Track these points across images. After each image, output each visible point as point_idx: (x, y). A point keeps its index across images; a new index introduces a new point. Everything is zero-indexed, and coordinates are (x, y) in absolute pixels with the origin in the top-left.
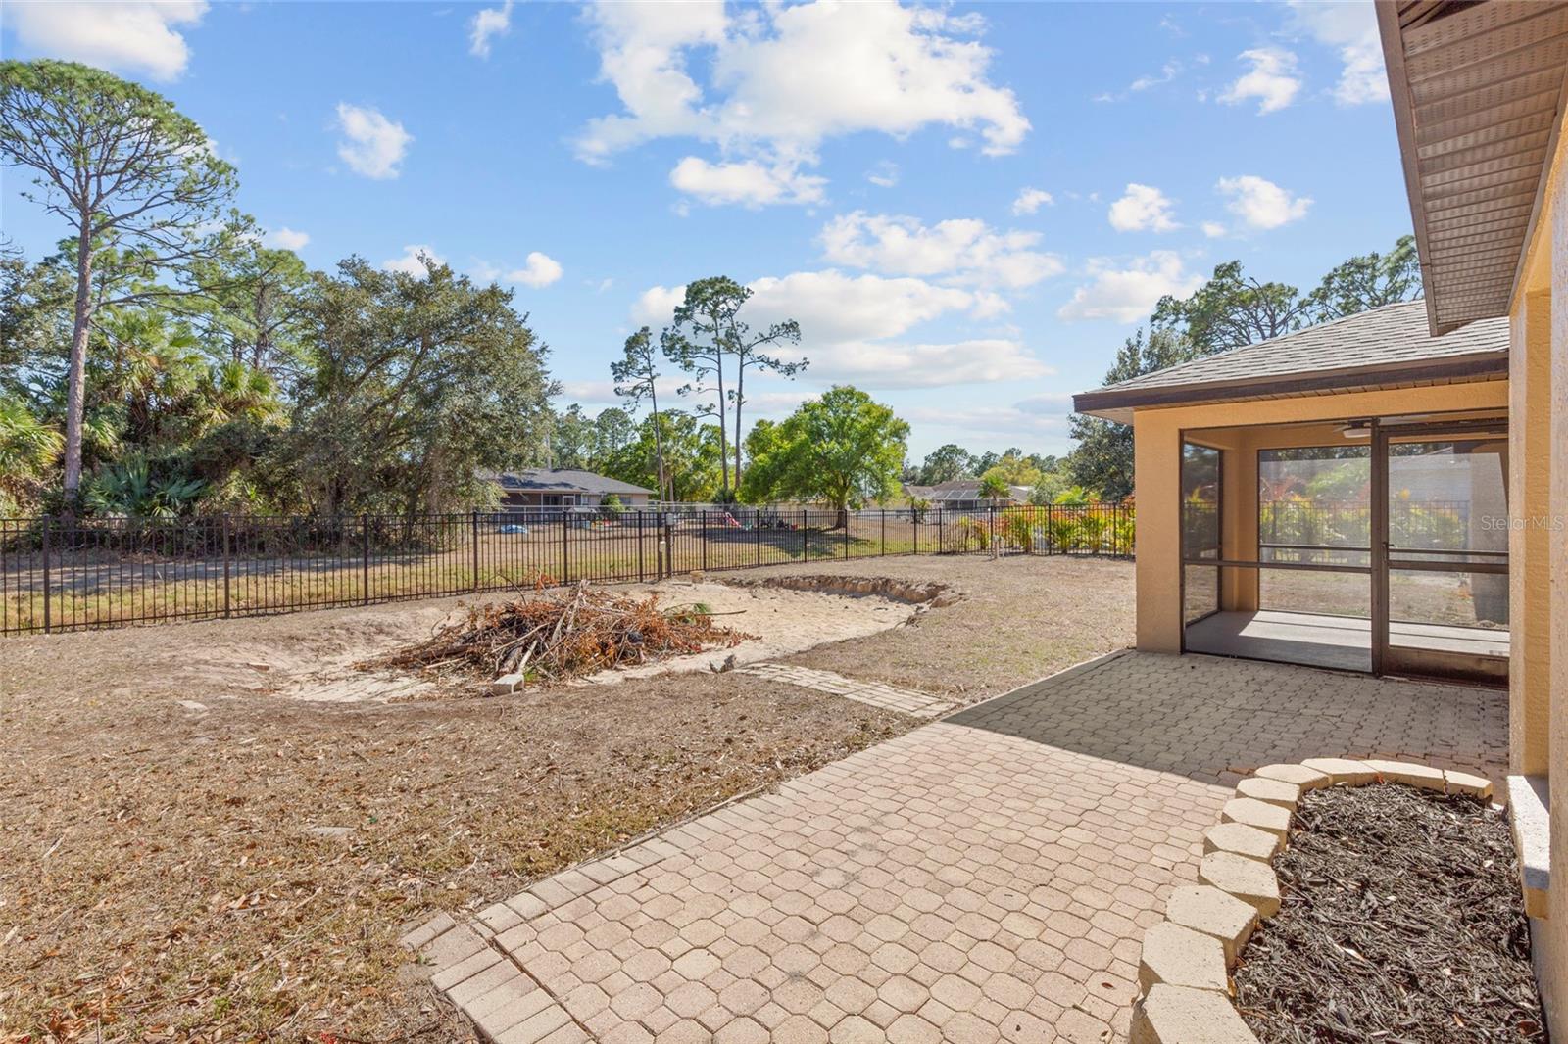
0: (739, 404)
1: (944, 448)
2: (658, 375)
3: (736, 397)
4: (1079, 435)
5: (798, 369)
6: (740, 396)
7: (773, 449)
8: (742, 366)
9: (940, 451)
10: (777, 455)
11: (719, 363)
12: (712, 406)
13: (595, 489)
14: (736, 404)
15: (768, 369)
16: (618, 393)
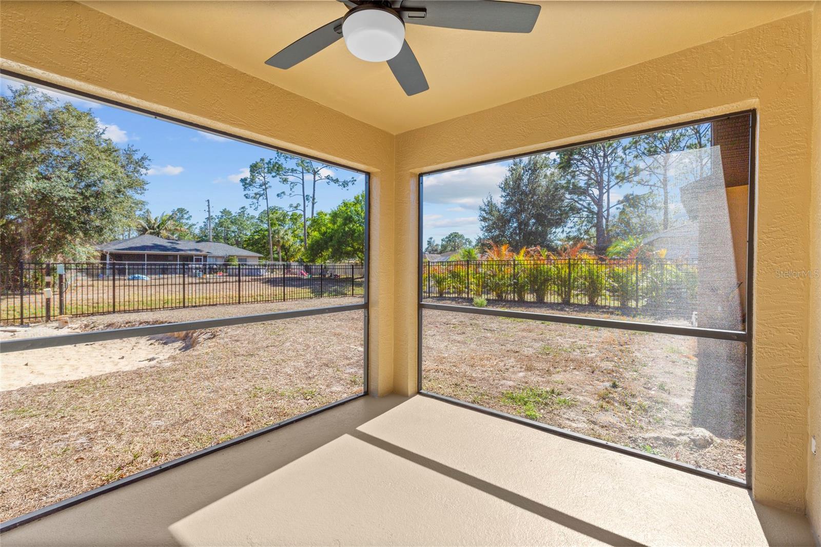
0: (313, 204)
1: (452, 234)
2: (270, 187)
3: (311, 199)
4: (484, 219)
5: (350, 184)
6: (314, 199)
7: (323, 229)
8: (315, 181)
9: (450, 236)
10: (325, 233)
11: (303, 180)
12: (298, 205)
13: (221, 254)
14: (311, 204)
15: (332, 183)
16: (247, 197)
